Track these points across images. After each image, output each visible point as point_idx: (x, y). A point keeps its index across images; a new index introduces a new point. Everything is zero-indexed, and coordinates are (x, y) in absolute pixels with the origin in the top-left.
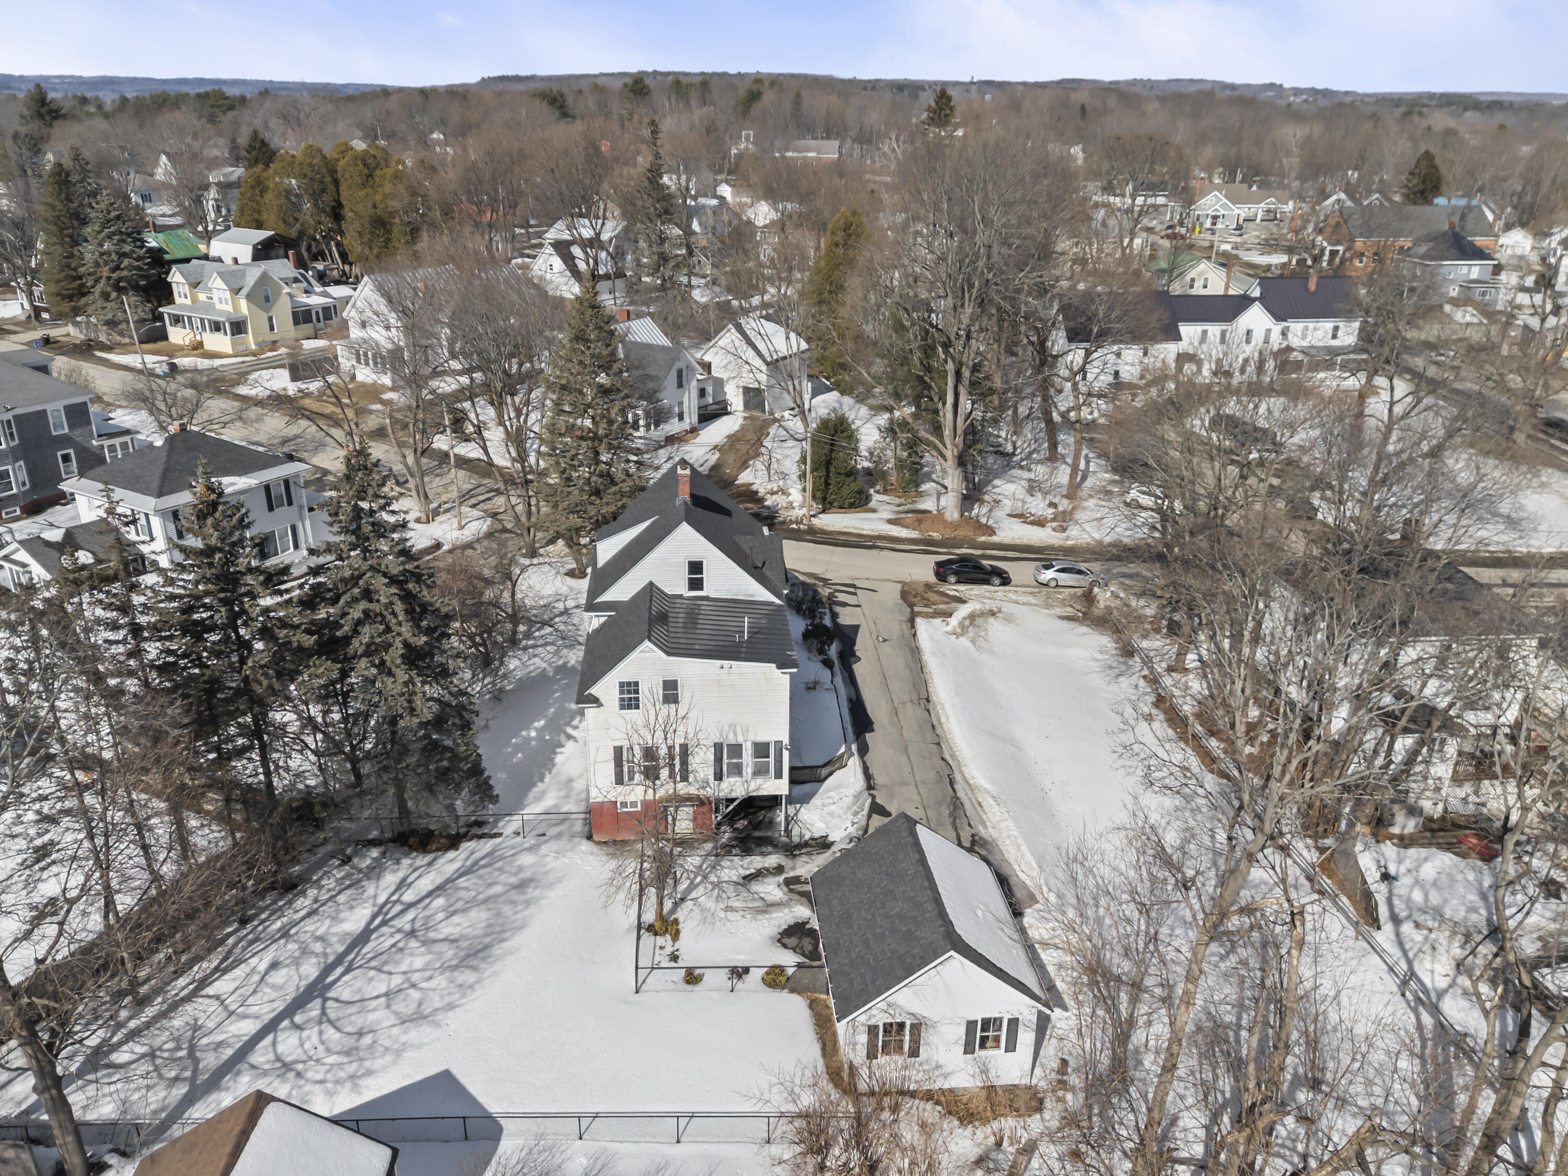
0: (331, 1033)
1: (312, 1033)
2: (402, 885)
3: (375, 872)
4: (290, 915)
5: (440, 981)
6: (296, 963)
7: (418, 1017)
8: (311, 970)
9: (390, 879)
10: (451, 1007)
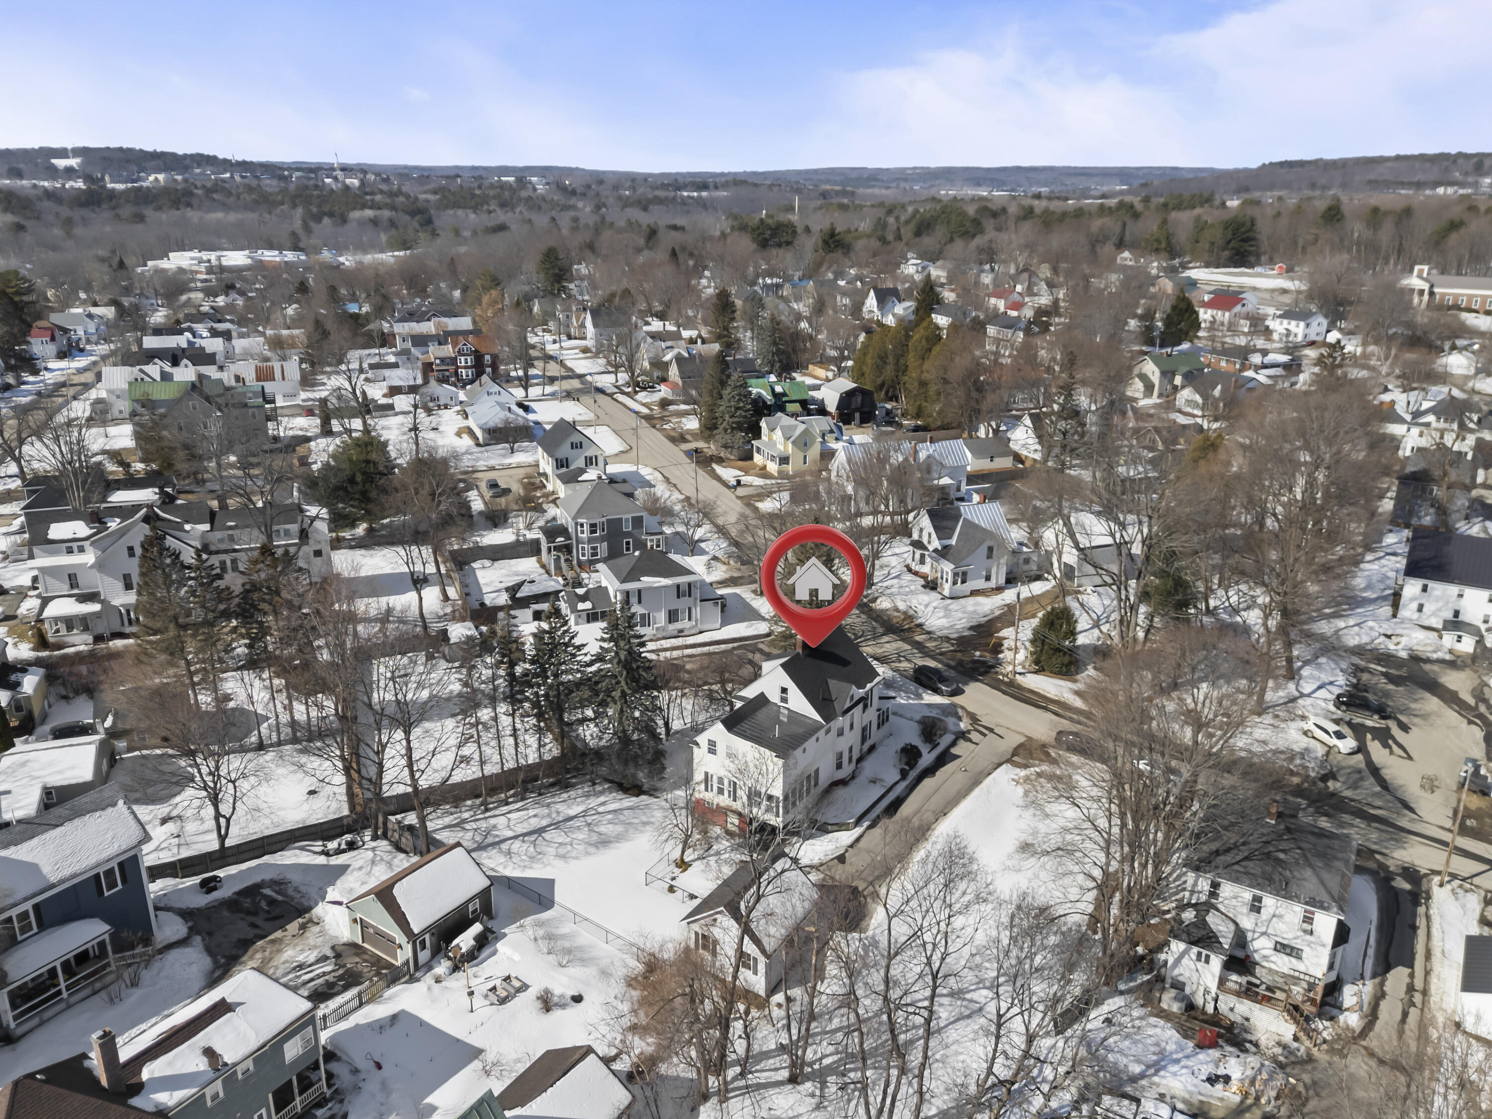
0: (532, 849)
1: (525, 846)
2: (603, 804)
3: (602, 793)
4: (557, 799)
5: (581, 847)
6: (543, 818)
7: (563, 857)
8: (544, 823)
9: (602, 799)
10: (577, 858)
